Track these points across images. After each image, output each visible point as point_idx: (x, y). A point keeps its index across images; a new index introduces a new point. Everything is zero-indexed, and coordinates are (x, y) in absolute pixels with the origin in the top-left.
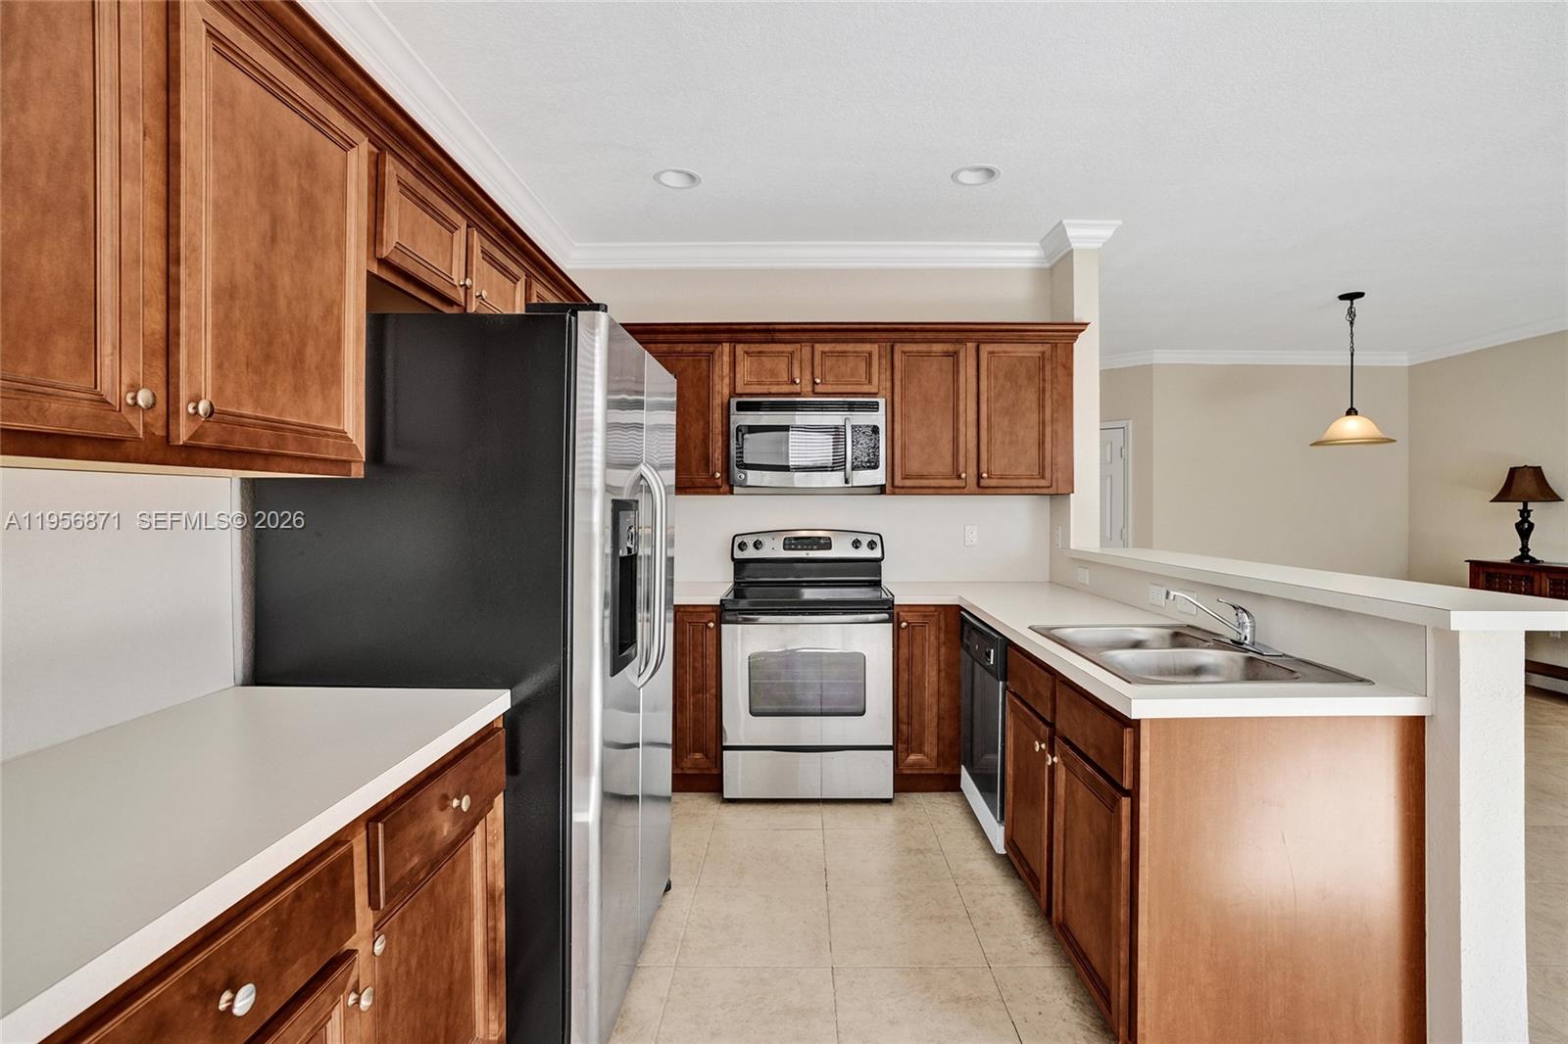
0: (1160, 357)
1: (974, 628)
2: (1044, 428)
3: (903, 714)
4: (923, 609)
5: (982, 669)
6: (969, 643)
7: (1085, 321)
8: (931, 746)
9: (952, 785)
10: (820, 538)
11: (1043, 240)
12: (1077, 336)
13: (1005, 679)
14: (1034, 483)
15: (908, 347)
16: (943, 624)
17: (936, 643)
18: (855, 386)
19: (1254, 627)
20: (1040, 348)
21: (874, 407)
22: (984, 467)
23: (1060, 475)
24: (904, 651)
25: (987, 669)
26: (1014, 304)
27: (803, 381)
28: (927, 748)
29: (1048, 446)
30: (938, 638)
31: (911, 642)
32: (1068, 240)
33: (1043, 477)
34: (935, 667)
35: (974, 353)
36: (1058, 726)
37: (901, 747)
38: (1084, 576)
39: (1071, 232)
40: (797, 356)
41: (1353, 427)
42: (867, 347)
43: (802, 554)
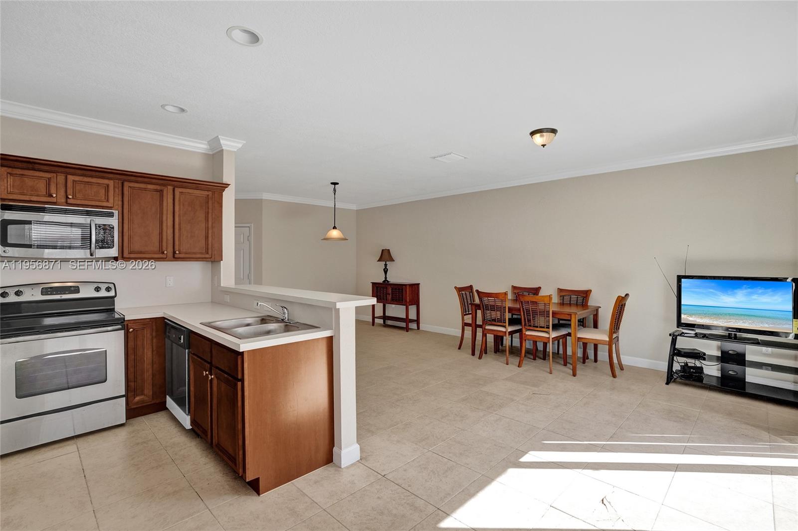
0: (266, 196)
1: (173, 327)
2: (208, 230)
3: (131, 377)
4: (142, 321)
5: (177, 345)
6: (169, 335)
7: (229, 183)
8: (148, 391)
9: (161, 407)
10: (71, 287)
11: (209, 141)
12: (225, 190)
13: (189, 348)
14: (203, 256)
15: (132, 185)
16: (154, 327)
17: (150, 337)
18: (97, 202)
19: (288, 314)
20: (206, 193)
21: (111, 215)
22: (177, 248)
23: (216, 252)
24: (131, 344)
25: (181, 345)
26: (193, 170)
27: (58, 196)
28: (146, 392)
29: (210, 239)
30: (152, 335)
31: (136, 338)
32: (221, 145)
33: (208, 253)
34: (151, 350)
35: (172, 191)
36: (213, 363)
37: (129, 394)
38: (227, 298)
39: (222, 142)
40: (53, 181)
41: (335, 234)
42: (106, 181)
43: (57, 297)
